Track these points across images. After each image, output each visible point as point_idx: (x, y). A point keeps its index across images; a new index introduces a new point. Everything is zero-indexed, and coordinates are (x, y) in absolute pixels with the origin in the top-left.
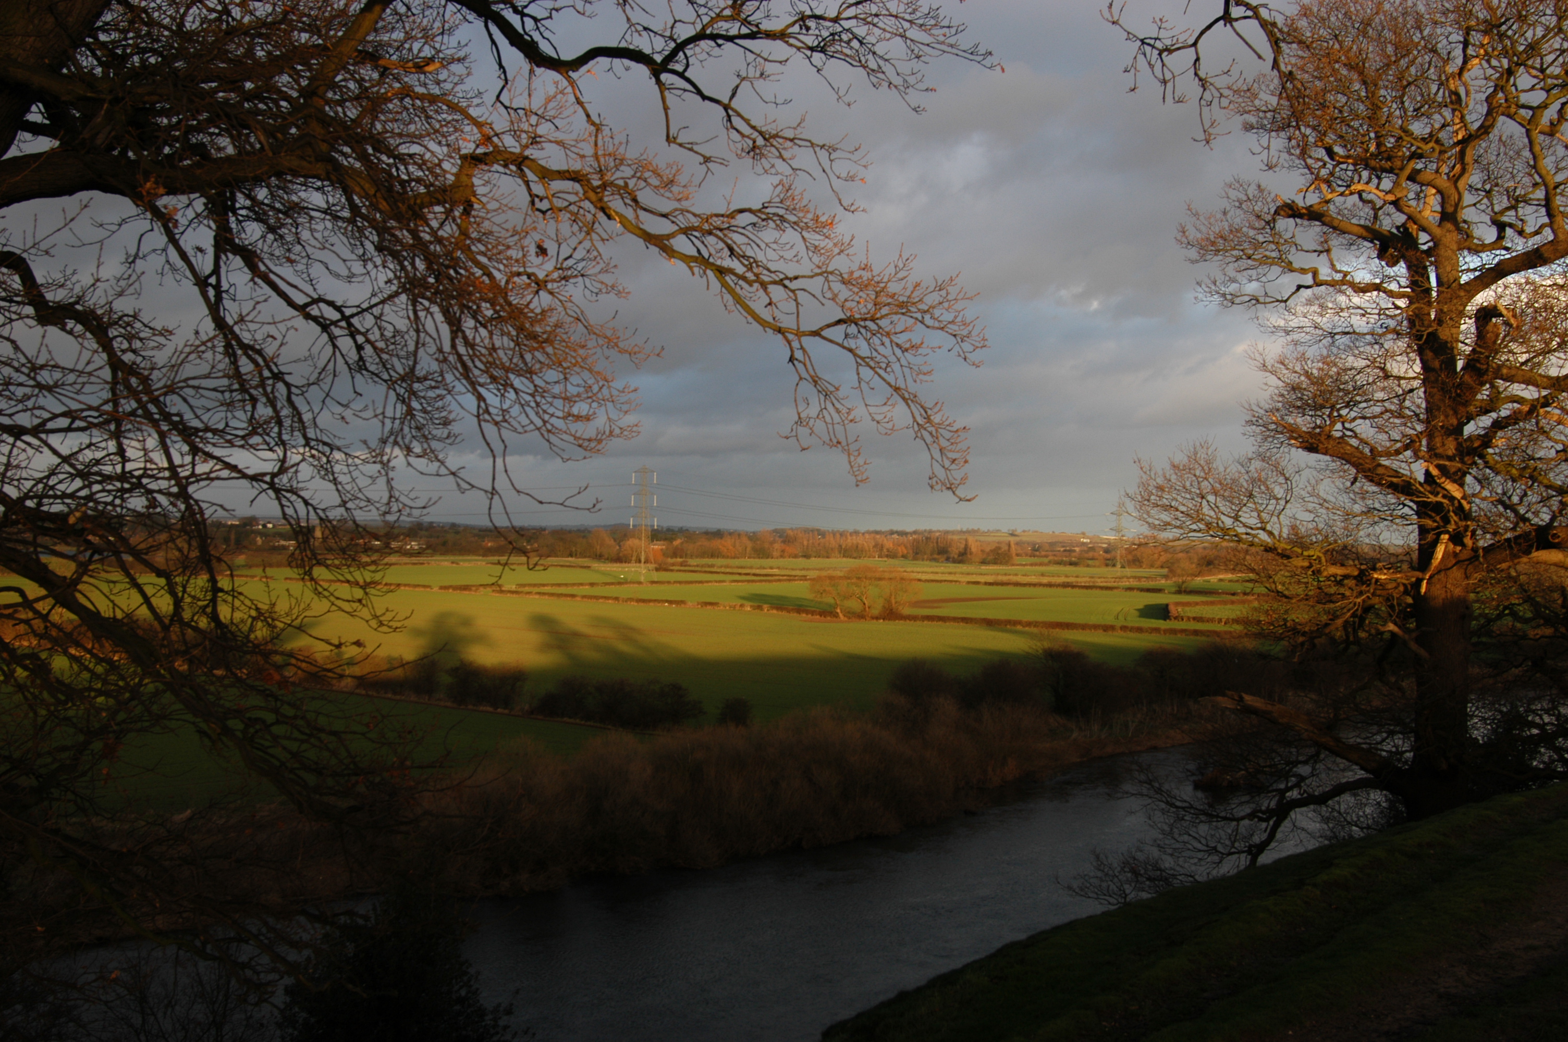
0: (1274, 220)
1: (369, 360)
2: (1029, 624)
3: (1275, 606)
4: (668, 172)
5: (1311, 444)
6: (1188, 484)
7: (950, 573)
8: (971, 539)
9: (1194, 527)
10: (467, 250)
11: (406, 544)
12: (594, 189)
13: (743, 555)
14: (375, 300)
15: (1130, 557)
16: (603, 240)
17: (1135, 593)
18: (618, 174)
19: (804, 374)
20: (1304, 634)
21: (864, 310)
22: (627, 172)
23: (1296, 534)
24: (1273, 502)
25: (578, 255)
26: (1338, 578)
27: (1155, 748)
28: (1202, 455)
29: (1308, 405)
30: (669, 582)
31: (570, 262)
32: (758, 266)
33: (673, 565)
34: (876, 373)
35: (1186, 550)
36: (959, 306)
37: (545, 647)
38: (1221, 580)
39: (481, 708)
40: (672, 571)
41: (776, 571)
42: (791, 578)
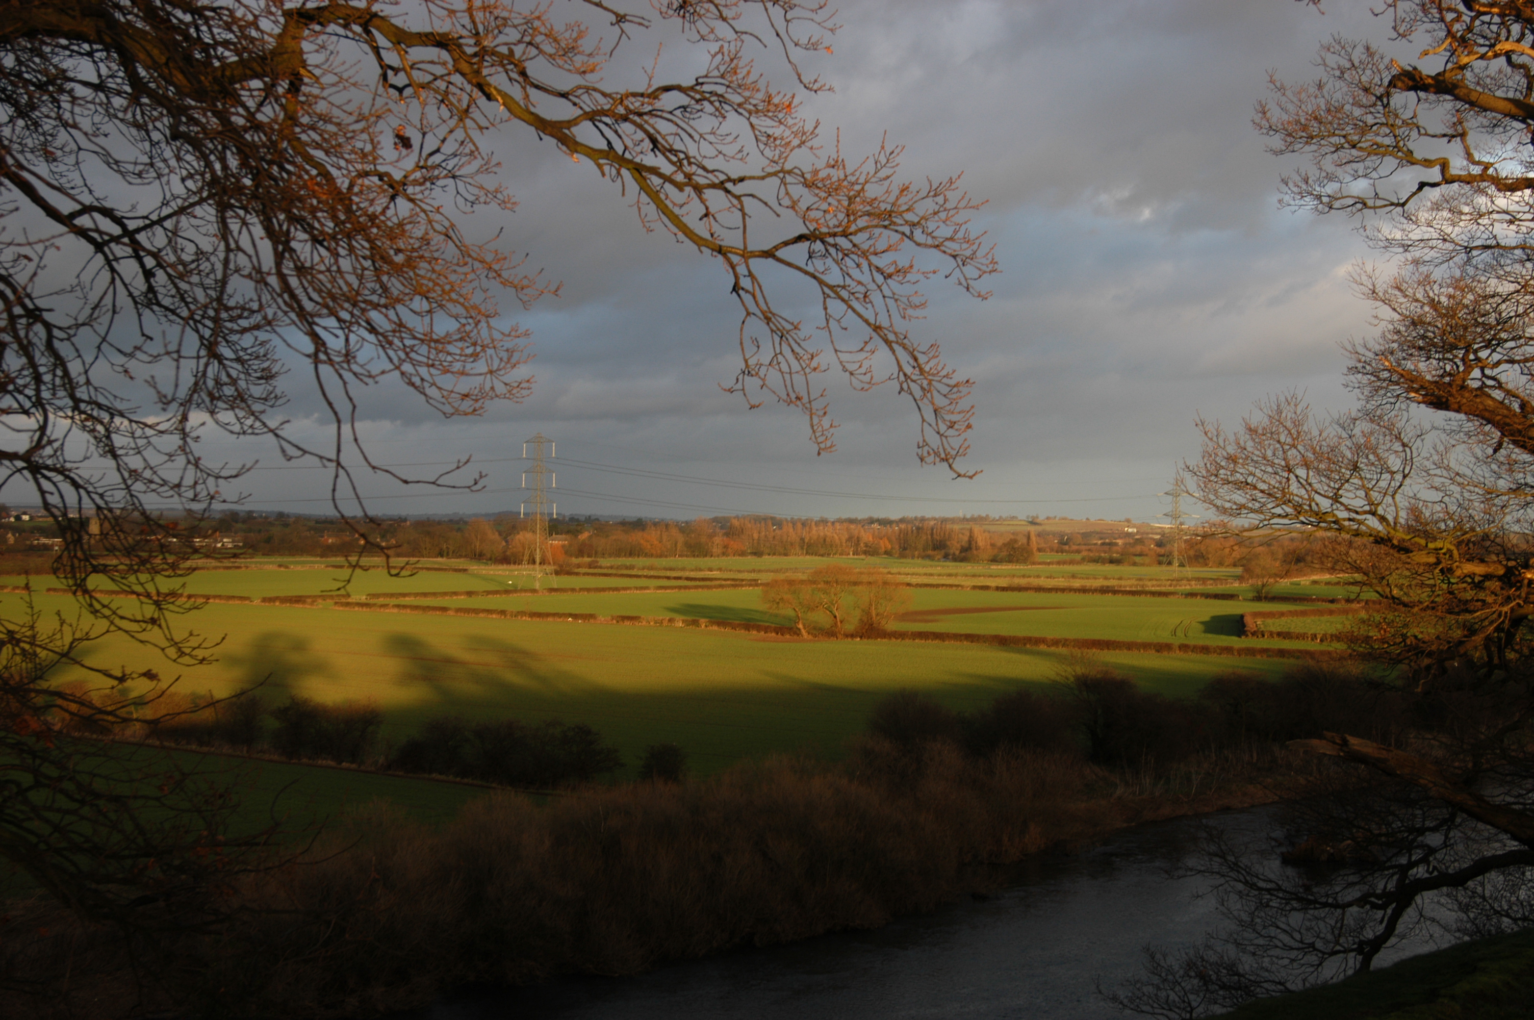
0: (1388, 95)
1: (161, 290)
2: (1056, 642)
3: (1390, 617)
4: (567, 35)
5: (1439, 398)
6: (1269, 453)
7: (950, 575)
8: (977, 529)
9: (1278, 511)
10: (294, 140)
11: (216, 541)
12: (468, 59)
13: (672, 553)
14: (166, 211)
15: (1192, 553)
16: (481, 128)
17: (1199, 600)
18: (502, 39)
19: (753, 308)
20: (1430, 654)
21: (834, 222)
22: (512, 35)
23: (1417, 519)
24: (1387, 476)
25: (448, 148)
26: (1477, 579)
27: (1227, 809)
28: (1288, 414)
29: (1435, 345)
30: (573, 590)
31: (437, 159)
32: (690, 164)
33: (579, 566)
34: (850, 307)
35: (1268, 543)
36: (959, 218)
37: (406, 679)
38: (1315, 582)
39: (320, 762)
40: (577, 574)
41: (716, 574)
42: (737, 583)
